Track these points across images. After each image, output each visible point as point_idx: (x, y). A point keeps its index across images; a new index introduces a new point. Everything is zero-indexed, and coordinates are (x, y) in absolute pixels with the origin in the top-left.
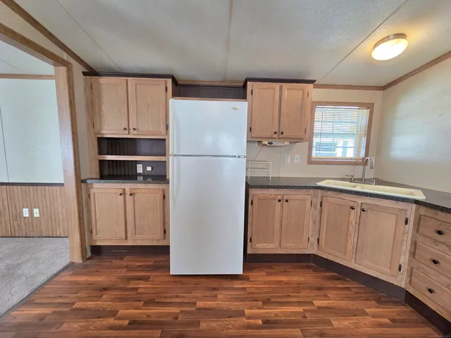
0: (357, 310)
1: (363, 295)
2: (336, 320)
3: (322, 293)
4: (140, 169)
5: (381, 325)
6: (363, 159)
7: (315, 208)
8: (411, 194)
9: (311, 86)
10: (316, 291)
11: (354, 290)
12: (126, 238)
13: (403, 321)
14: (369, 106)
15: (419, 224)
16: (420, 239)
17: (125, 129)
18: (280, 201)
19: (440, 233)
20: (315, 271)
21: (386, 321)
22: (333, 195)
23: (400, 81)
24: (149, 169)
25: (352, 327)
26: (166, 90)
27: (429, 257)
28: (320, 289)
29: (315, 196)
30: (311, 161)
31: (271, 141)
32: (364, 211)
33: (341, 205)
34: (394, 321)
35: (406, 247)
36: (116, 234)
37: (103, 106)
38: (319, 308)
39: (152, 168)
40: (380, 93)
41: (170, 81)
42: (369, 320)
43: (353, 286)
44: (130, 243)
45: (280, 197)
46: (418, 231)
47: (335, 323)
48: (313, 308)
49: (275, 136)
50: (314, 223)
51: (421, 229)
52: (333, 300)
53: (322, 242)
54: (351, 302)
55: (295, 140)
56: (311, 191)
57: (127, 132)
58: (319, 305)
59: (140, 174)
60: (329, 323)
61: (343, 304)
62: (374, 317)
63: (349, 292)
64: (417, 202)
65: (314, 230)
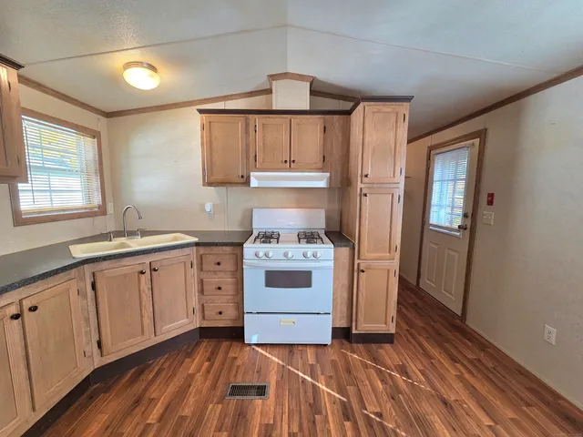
0: (186, 379)
1: (176, 362)
2: (183, 410)
3: (145, 402)
5: (208, 371)
6: (99, 207)
7: (85, 296)
8: (175, 239)
10: (137, 409)
11: (166, 365)
13: (212, 353)
14: (95, 134)
15: (202, 264)
16: (203, 275)
18: (16, 317)
19: (219, 264)
20: (107, 390)
21: (207, 364)
22: (111, 266)
23: (128, 114)
25: (197, 397)
27: (214, 286)
28: (137, 402)
29: (82, 279)
32: (155, 270)
33: (125, 275)
34: (209, 360)
35: (195, 288)
38: (160, 419)
40: (104, 119)
42: (199, 377)
43: (160, 363)
46: (202, 270)
47: (187, 412)
48: (155, 428)
50: (87, 320)
51: (204, 266)
52: (162, 395)
54: (175, 380)
58: (155, 417)
60: (183, 418)
61: (172, 388)
62: (199, 371)
63: (164, 373)
64: (197, 244)
65: (88, 333)
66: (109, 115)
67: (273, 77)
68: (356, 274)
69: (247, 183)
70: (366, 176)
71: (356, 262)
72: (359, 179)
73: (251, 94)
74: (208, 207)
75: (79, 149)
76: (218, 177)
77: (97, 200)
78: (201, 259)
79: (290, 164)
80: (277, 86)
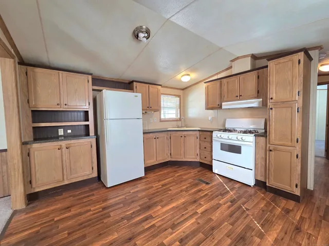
0: (188, 172)
2: (184, 177)
4: (61, 132)
5: (196, 174)
7: (168, 139)
9: (160, 87)
12: (63, 179)
14: (179, 96)
15: (200, 138)
17: (58, 104)
19: (205, 138)
20: (171, 167)
24: (69, 131)
26: (88, 82)
27: (204, 147)
28: (175, 171)
29: (168, 135)
30: (161, 121)
31: (146, 111)
32: (185, 137)
33: (177, 136)
34: (198, 171)
35: (198, 146)
36: (55, 178)
37: (38, 88)
38: (178, 176)
39: (72, 131)
40: (182, 91)
41: (90, 77)
44: (66, 182)
45: (155, 137)
46: (200, 141)
49: (148, 109)
50: (168, 146)
53: (172, 154)
55: (156, 111)
56: (166, 132)
57: (59, 106)
59: (61, 136)
62: (193, 172)
64: (199, 130)
65: (168, 150)
66: (183, 89)
67: (232, 61)
68: (268, 152)
69: (221, 107)
70: (272, 99)
71: (268, 145)
72: (268, 100)
73: (223, 71)
74: (210, 119)
75: (175, 101)
76: (210, 106)
77: (179, 117)
78: (200, 135)
79: (240, 97)
80: (235, 64)
